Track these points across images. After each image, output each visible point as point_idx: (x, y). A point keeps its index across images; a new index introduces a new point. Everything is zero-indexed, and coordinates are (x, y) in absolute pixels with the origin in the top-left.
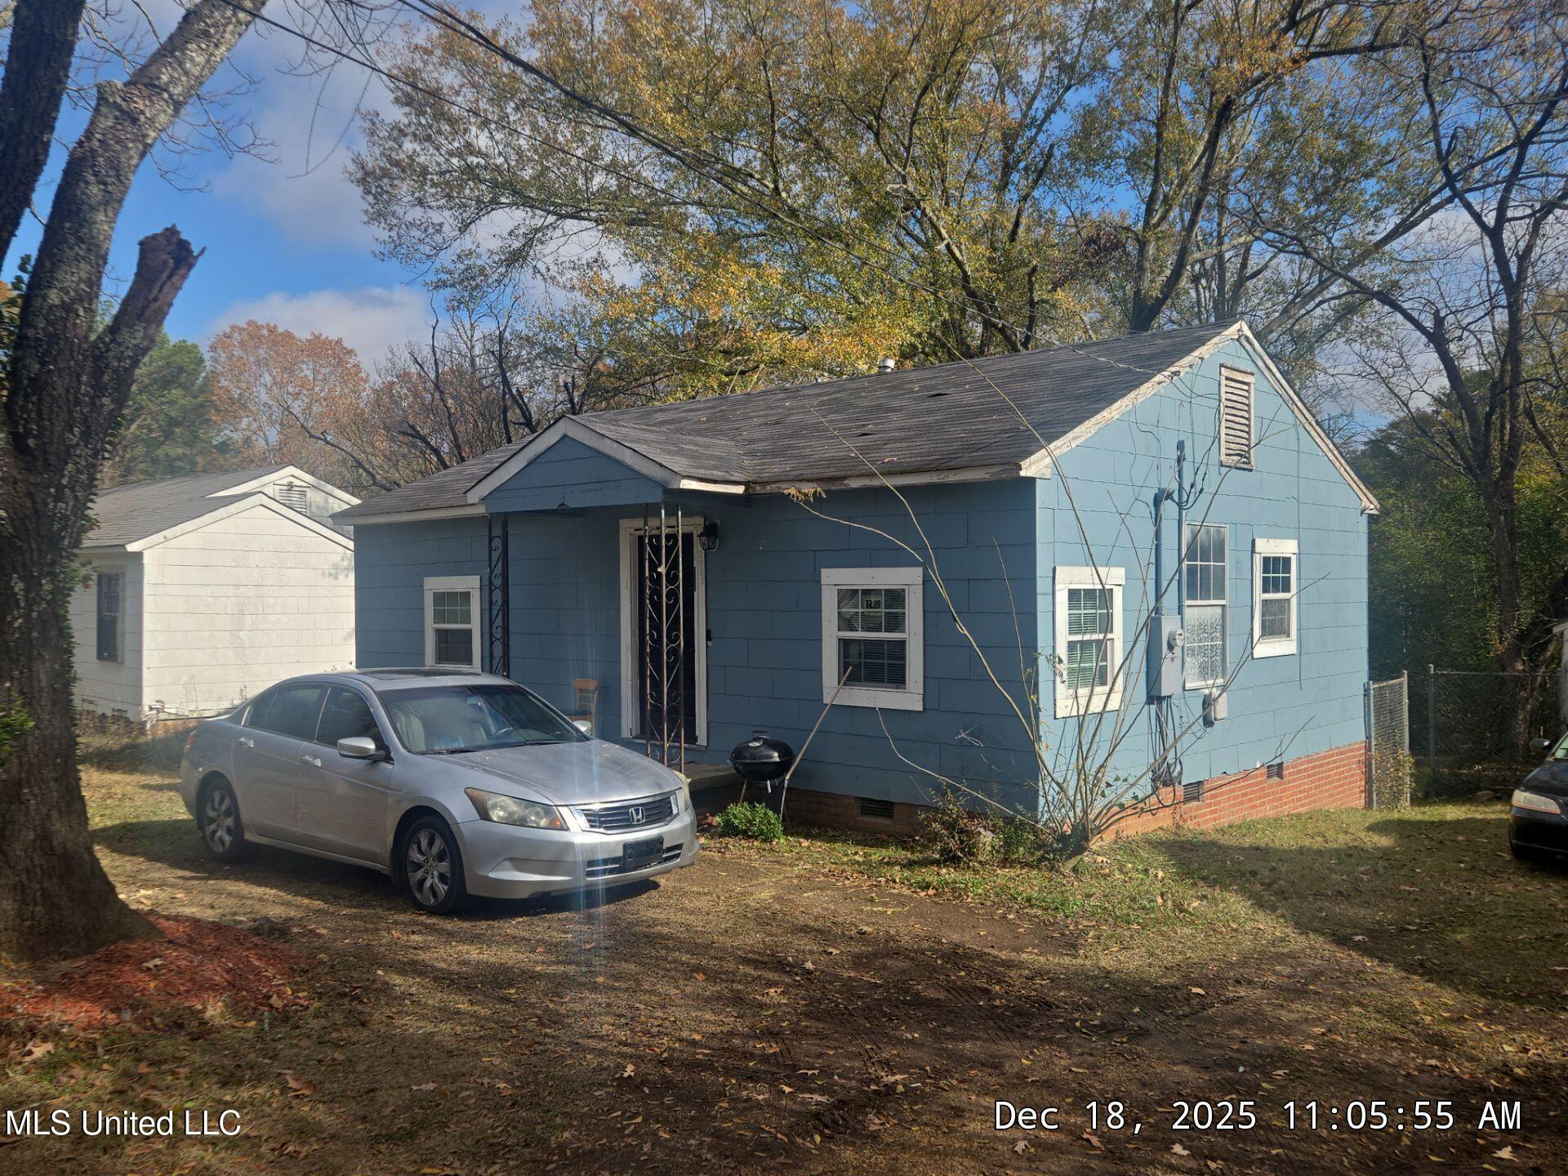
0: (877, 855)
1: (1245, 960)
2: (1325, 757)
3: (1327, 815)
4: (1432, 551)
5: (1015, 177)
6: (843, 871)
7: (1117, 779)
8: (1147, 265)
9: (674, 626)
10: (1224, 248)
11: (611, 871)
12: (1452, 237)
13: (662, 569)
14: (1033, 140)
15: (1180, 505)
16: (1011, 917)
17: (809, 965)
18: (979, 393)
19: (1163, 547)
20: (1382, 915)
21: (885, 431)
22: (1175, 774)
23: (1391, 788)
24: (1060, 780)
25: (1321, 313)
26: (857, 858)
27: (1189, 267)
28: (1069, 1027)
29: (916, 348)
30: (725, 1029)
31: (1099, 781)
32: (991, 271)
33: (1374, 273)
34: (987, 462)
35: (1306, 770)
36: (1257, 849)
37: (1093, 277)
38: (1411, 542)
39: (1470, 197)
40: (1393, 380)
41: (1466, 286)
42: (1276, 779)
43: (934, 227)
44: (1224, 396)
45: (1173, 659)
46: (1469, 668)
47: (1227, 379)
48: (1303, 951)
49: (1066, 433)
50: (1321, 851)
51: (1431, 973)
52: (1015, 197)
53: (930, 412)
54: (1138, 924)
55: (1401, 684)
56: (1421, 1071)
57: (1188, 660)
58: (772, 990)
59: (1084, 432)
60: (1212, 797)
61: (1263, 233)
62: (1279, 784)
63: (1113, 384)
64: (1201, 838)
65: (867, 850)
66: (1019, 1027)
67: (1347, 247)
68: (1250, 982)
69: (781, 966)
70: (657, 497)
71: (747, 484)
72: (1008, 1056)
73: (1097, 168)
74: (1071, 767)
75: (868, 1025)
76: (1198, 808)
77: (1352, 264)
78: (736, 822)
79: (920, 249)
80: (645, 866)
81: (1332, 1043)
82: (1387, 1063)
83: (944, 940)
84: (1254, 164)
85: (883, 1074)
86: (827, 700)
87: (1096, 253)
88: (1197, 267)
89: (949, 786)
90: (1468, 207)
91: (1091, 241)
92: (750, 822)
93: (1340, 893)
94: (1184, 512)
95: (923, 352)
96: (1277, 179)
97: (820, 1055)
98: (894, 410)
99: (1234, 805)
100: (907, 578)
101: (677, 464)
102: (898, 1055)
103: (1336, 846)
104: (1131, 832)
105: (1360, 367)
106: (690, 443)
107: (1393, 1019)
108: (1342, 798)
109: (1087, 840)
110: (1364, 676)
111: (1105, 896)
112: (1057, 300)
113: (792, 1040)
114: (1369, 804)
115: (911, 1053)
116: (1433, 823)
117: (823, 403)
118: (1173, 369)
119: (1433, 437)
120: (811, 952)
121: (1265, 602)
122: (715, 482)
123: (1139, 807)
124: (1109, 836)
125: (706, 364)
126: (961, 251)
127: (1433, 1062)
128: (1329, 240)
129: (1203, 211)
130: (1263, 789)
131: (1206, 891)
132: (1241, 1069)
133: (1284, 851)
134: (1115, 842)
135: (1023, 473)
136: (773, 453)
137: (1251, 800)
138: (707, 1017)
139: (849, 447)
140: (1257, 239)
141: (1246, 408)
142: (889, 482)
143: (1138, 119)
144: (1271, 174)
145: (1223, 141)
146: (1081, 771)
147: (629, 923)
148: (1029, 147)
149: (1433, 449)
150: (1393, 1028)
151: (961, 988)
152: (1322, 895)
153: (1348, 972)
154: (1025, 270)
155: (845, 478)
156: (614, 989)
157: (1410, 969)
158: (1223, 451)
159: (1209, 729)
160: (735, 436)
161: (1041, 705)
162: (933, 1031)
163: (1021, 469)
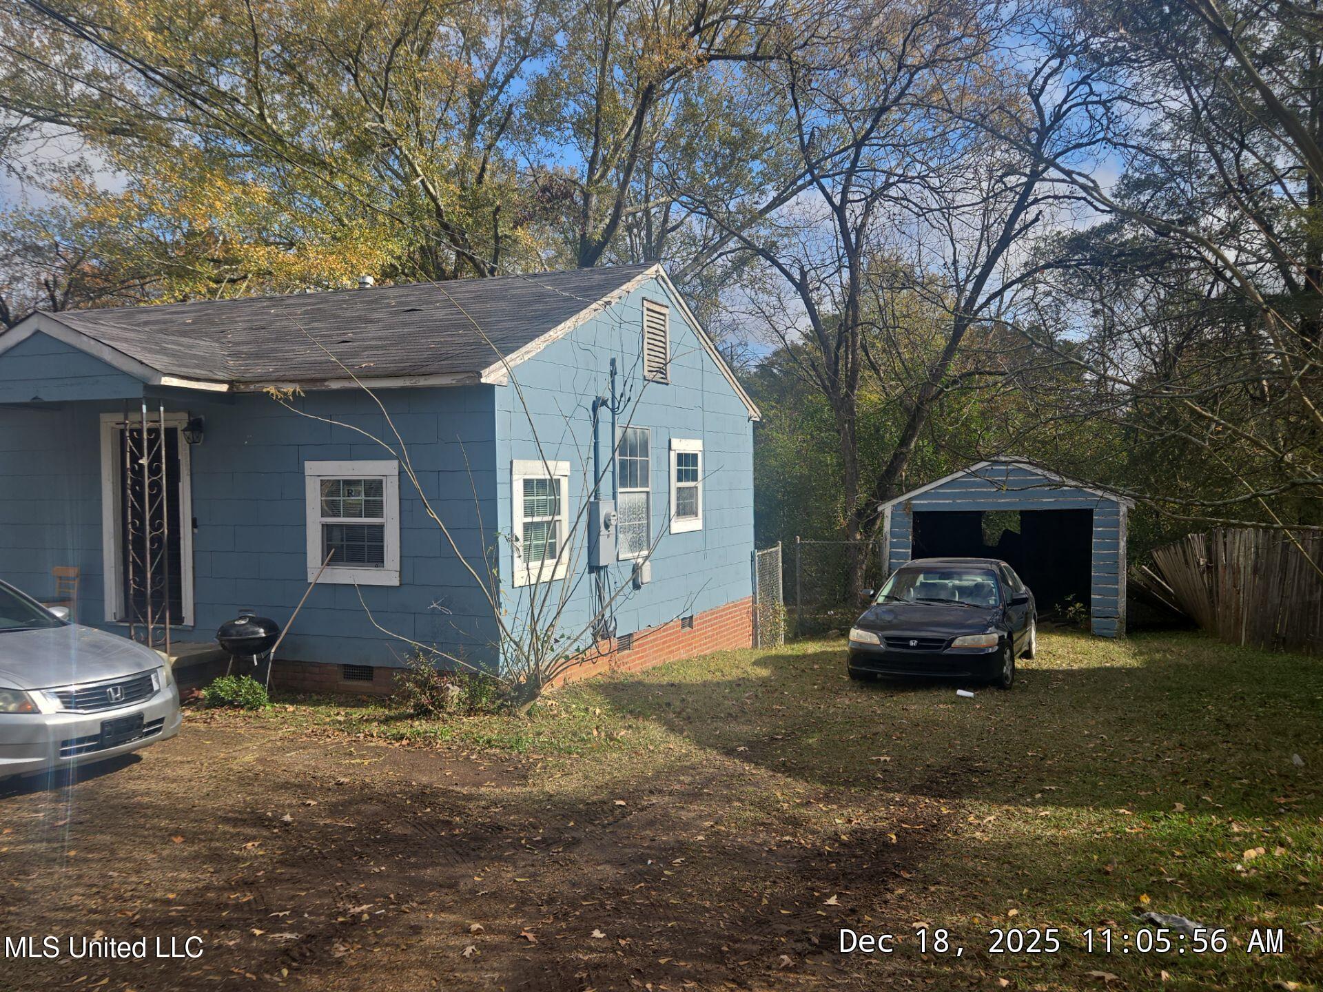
0: (356, 714)
1: (657, 775)
2: (723, 610)
3: (724, 654)
4: (801, 450)
5: (481, 128)
6: (325, 731)
7: (562, 636)
8: (590, 213)
9: (157, 514)
10: (650, 205)
11: (88, 749)
12: (813, 211)
13: (144, 461)
14: (495, 98)
15: (613, 410)
16: (474, 757)
17: (287, 818)
18: (449, 310)
19: (600, 445)
20: (759, 729)
21: (363, 340)
22: (611, 629)
23: (771, 631)
24: (517, 640)
25: (722, 263)
26: (339, 718)
27: (624, 218)
28: (516, 845)
29: (397, 269)
30: (200, 885)
31: (549, 638)
32: (461, 206)
33: (760, 234)
34: (454, 370)
35: (710, 620)
36: (673, 685)
37: (547, 219)
38: (786, 443)
39: (823, 181)
40: (774, 318)
41: (823, 249)
42: (688, 629)
43: (411, 165)
44: (645, 324)
45: (608, 536)
46: (825, 538)
47: (648, 309)
48: (701, 763)
49: (518, 348)
50: (718, 683)
51: (790, 771)
52: (481, 145)
53: (404, 325)
54: (578, 753)
55: (777, 551)
56: (779, 846)
57: (621, 536)
58: (250, 844)
59: (535, 347)
60: (640, 646)
61: (679, 196)
62: (690, 633)
63: (559, 308)
64: (631, 679)
65: (348, 710)
66: (474, 850)
67: (739, 213)
68: (660, 792)
69: (260, 821)
70: (138, 393)
71: (230, 383)
72: (463, 876)
73: (549, 129)
74: (527, 628)
75: (340, 865)
76: (629, 655)
77: (743, 227)
78: (222, 694)
79: (400, 182)
80: (124, 742)
81: (718, 833)
82: (755, 843)
83: (414, 783)
84: (672, 138)
85: (351, 906)
86: (311, 579)
87: (549, 201)
88: (630, 218)
89: (421, 649)
90: (823, 189)
91: (544, 189)
92: (236, 693)
93: (730, 715)
94: (616, 417)
95: (403, 273)
96: (689, 153)
97: (292, 898)
98: (371, 321)
99: (657, 651)
100: (385, 470)
101: (157, 361)
102: (365, 888)
103: (730, 678)
104: (575, 679)
105: (751, 307)
106: (173, 343)
107: (762, 808)
108: (736, 641)
109: (539, 688)
110: (751, 546)
111: (552, 733)
112: (518, 236)
113: (267, 887)
114: (755, 645)
115: (378, 884)
116: (798, 656)
117: (306, 312)
118: (605, 299)
119: (801, 363)
120: (290, 806)
121: (679, 489)
122: (198, 380)
123: (581, 657)
124: (558, 683)
125: (193, 271)
126: (434, 187)
127: (787, 838)
128: (727, 206)
129: (633, 174)
130: (679, 637)
131: (632, 722)
132: (650, 862)
133: (692, 685)
134: (563, 687)
135: (483, 380)
136: (257, 356)
137: (669, 646)
138: (183, 876)
139: (329, 354)
140: (675, 200)
141: (663, 334)
142: (364, 385)
143: (582, 92)
144: (685, 149)
145: (647, 118)
146: (533, 631)
147: (107, 796)
148: (492, 105)
149: (802, 372)
150: (761, 815)
151: (426, 823)
152: (717, 717)
153: (733, 776)
154: (490, 209)
155: (325, 380)
156: (86, 860)
157: (775, 769)
158: (646, 368)
159: (637, 592)
160: (220, 338)
161: (501, 577)
162: (398, 863)
163: (481, 376)
